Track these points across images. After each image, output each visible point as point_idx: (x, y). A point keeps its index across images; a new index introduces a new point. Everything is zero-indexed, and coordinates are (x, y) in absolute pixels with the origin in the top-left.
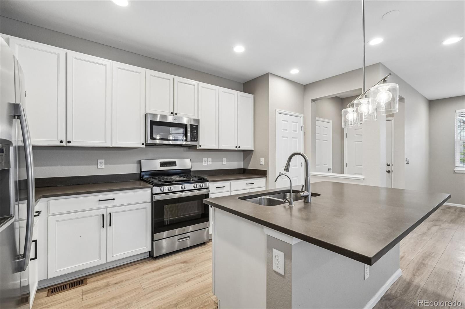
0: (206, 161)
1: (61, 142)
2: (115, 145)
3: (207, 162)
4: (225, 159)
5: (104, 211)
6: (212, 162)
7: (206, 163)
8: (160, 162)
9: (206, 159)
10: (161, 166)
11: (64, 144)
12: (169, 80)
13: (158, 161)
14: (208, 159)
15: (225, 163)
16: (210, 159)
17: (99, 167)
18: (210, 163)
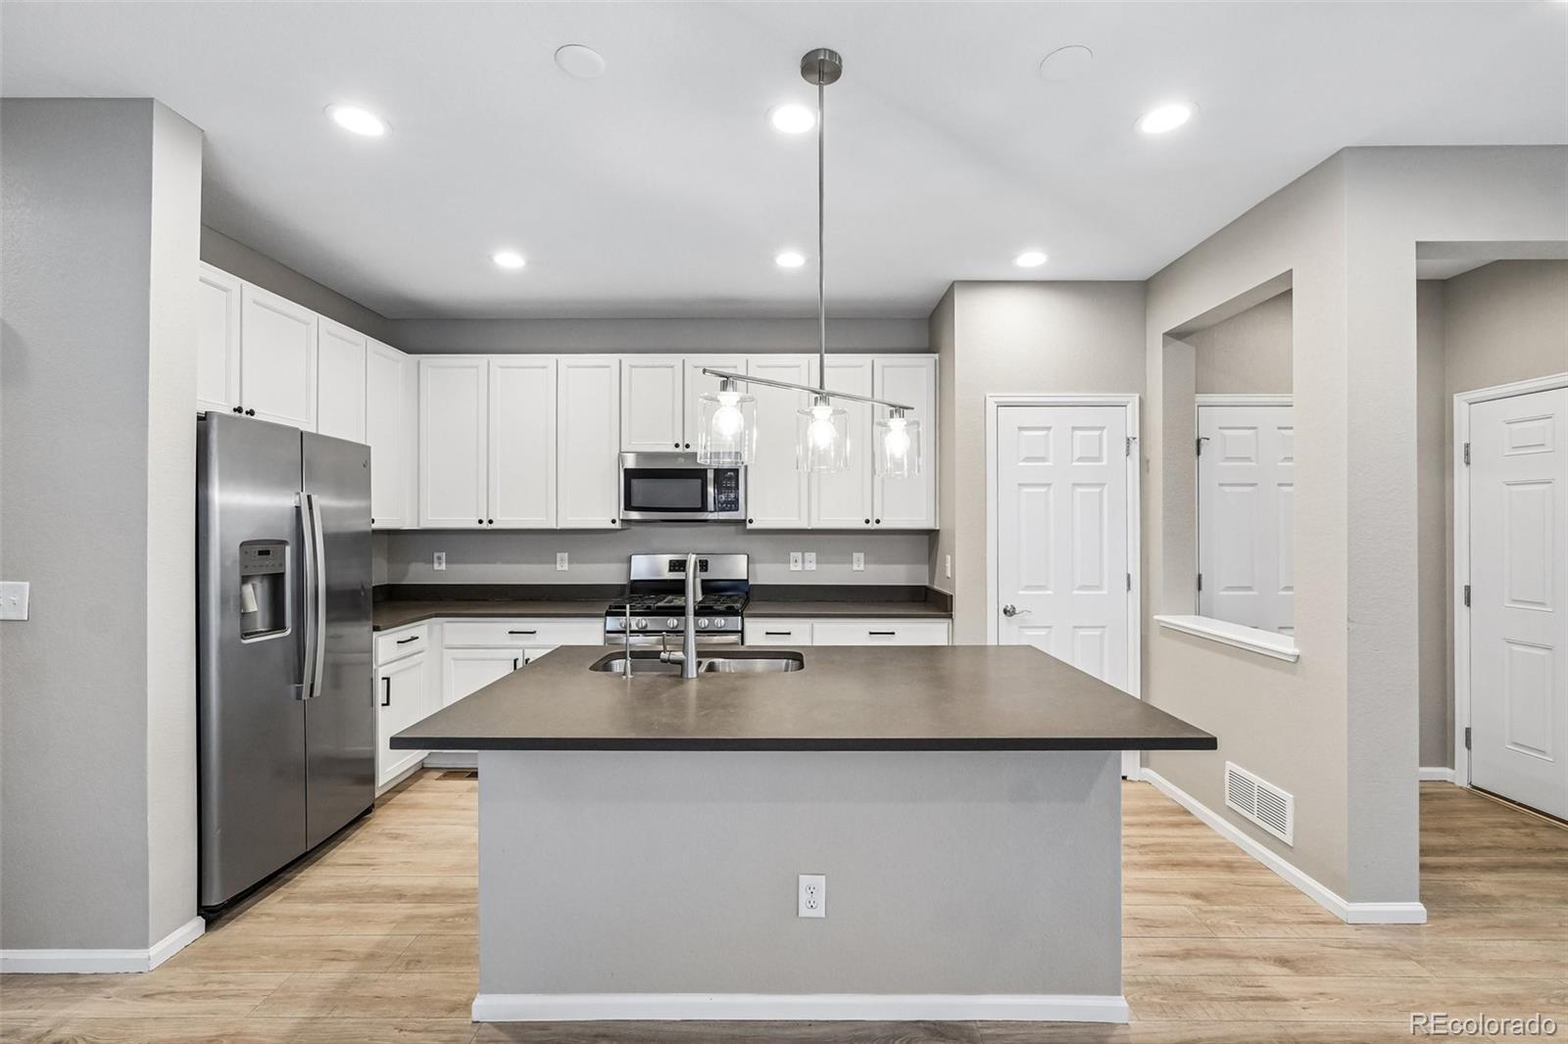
0: (800, 560)
1: (481, 522)
2: (562, 525)
3: (803, 562)
4: (862, 555)
5: (518, 654)
6: (818, 562)
7: (800, 564)
8: (670, 561)
9: (799, 555)
10: (670, 570)
11: (485, 526)
12: (672, 367)
13: (665, 559)
14: (807, 554)
15: (862, 567)
16: (811, 556)
17: (559, 567)
18: (813, 566)
